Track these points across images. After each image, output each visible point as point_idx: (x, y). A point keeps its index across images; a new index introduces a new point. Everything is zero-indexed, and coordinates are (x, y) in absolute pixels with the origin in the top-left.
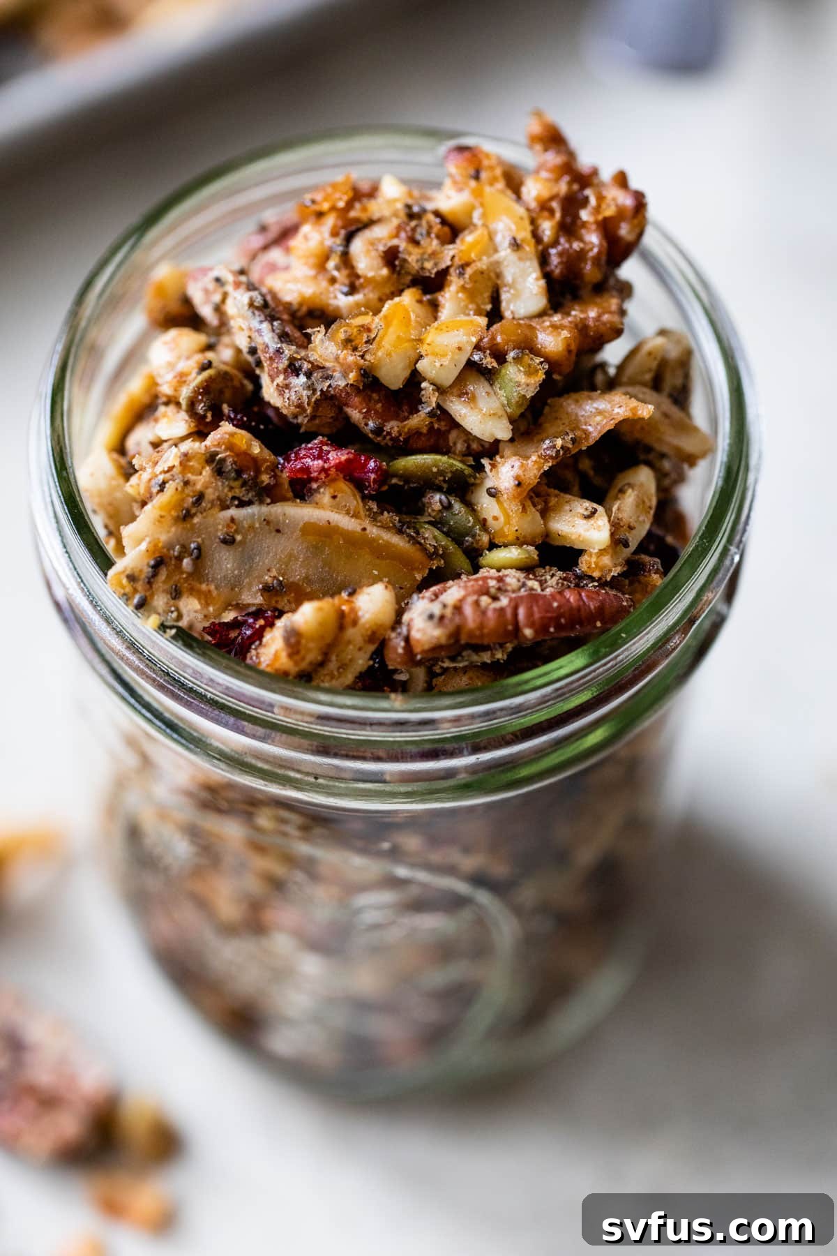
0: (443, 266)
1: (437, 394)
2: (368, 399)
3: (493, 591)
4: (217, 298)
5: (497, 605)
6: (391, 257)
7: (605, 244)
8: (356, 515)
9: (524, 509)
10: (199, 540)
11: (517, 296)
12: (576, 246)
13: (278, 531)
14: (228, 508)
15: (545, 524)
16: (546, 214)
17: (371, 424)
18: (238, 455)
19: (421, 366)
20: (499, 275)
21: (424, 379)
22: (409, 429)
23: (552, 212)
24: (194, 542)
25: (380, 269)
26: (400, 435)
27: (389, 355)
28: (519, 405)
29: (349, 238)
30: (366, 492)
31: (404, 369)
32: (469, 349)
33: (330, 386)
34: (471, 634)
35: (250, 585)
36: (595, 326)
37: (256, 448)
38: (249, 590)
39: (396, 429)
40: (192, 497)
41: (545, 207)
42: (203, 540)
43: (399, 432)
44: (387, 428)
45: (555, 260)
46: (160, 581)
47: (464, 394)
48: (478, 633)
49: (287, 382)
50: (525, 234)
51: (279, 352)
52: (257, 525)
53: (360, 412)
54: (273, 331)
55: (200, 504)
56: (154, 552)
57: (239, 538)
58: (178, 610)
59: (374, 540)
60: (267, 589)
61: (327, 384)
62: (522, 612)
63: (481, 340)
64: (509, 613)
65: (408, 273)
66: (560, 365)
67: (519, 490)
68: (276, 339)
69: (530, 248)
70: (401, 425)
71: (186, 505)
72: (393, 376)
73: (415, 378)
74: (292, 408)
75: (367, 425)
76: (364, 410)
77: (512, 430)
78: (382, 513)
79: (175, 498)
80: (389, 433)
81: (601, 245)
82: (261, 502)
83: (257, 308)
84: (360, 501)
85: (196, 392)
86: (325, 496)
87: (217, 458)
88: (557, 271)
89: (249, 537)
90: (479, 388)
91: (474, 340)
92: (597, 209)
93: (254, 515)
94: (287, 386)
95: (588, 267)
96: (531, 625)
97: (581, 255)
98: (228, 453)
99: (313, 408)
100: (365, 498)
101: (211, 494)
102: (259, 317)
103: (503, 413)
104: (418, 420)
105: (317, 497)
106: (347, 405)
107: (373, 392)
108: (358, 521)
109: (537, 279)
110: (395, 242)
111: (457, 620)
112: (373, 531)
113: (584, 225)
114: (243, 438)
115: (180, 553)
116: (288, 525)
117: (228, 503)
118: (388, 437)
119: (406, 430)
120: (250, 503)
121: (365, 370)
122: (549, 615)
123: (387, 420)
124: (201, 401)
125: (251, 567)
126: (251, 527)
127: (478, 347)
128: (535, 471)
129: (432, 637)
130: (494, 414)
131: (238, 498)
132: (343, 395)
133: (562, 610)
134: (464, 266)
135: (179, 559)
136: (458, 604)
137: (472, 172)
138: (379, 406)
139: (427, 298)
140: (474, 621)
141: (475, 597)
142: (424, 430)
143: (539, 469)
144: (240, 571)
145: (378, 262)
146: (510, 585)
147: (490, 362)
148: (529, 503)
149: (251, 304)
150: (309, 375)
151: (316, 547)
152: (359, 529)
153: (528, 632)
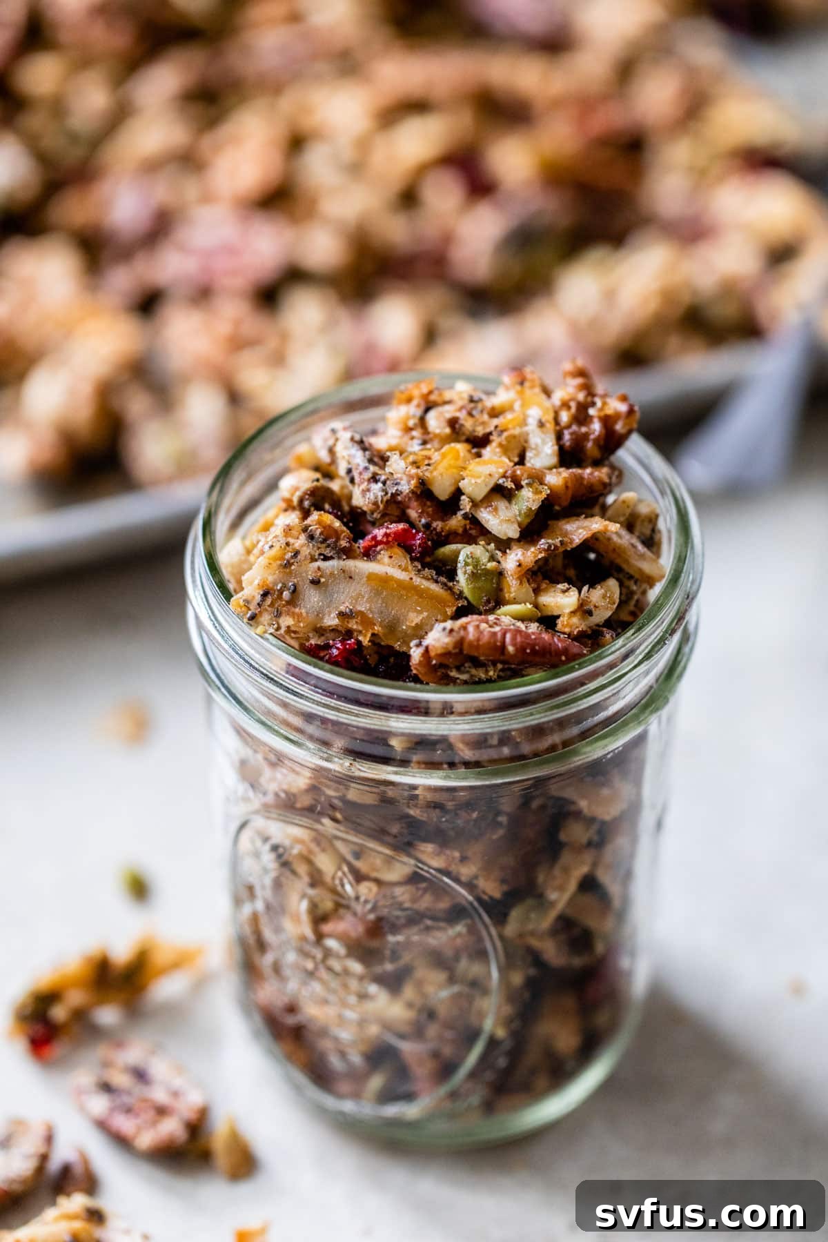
0: (488, 430)
1: (471, 504)
2: (423, 505)
3: (491, 623)
4: (331, 442)
5: (492, 630)
6: (453, 423)
7: (604, 431)
8: (405, 570)
9: (521, 583)
10: (295, 580)
11: (537, 455)
12: (584, 429)
13: (351, 577)
14: (316, 560)
15: (536, 598)
16: (565, 408)
17: (423, 521)
18: (324, 528)
19: (461, 484)
20: (526, 441)
21: (463, 494)
22: (449, 528)
23: (569, 408)
24: (291, 581)
25: (444, 428)
26: (443, 531)
27: (441, 475)
28: (527, 515)
29: (427, 410)
30: (413, 554)
31: (451, 485)
32: (497, 476)
33: (397, 490)
34: (471, 644)
35: (330, 613)
36: (589, 478)
37: (337, 524)
38: (329, 615)
39: (440, 526)
40: (291, 552)
41: (565, 405)
42: (298, 581)
43: (442, 528)
44: (434, 525)
45: (567, 436)
46: (267, 605)
47: (490, 506)
48: (475, 643)
49: (369, 487)
50: (549, 417)
51: (366, 468)
52: (336, 572)
53: (417, 512)
54: (365, 456)
55: (297, 557)
56: (263, 587)
57: (323, 580)
58: (278, 624)
59: (418, 586)
60: (342, 615)
61: (395, 488)
62: (508, 637)
63: (506, 472)
64: (499, 635)
65: (463, 434)
66: (560, 498)
67: (519, 569)
68: (366, 461)
69: (550, 426)
70: (443, 524)
71: (286, 557)
72: (442, 490)
73: (458, 493)
74: (370, 505)
75: (420, 521)
76: (420, 511)
77: (520, 532)
78: (424, 570)
79: (279, 553)
80: (435, 529)
81: (601, 432)
82: (339, 558)
83: (356, 442)
84: (409, 560)
85: (305, 493)
86: (384, 556)
87: (310, 528)
88: (568, 444)
89: (330, 581)
90: (501, 504)
91: (501, 471)
92: (601, 409)
93: (334, 566)
94: (368, 490)
95: (590, 445)
96: (514, 645)
97: (585, 436)
98: (317, 527)
99: (385, 506)
100: (412, 559)
101: (306, 551)
102: (356, 447)
103: (515, 521)
104: (456, 522)
105: (379, 557)
106: (408, 507)
107: (428, 500)
108: (407, 573)
109: (553, 445)
110: (458, 414)
111: (462, 633)
112: (417, 581)
113: (591, 417)
114: (329, 519)
115: (281, 588)
116: (358, 574)
117: (317, 557)
118: (434, 532)
119: (447, 528)
120: (331, 558)
121: (422, 480)
122: (528, 641)
123: (436, 520)
124: (307, 499)
125: (331, 601)
126: (332, 574)
127: (504, 476)
128: (532, 558)
129: (444, 643)
130: (509, 520)
131: (323, 555)
132: (407, 499)
133: (538, 641)
134: (502, 432)
135: (281, 592)
136: (464, 625)
137: (519, 380)
138: (430, 509)
139: (475, 450)
140: (474, 636)
141: (477, 623)
142: (460, 531)
143: (535, 557)
144: (323, 603)
145: (444, 424)
146: (504, 622)
147: (510, 485)
148: (525, 580)
149: (352, 439)
150: (384, 483)
151: (377, 590)
152: (408, 579)
153: (511, 649)
